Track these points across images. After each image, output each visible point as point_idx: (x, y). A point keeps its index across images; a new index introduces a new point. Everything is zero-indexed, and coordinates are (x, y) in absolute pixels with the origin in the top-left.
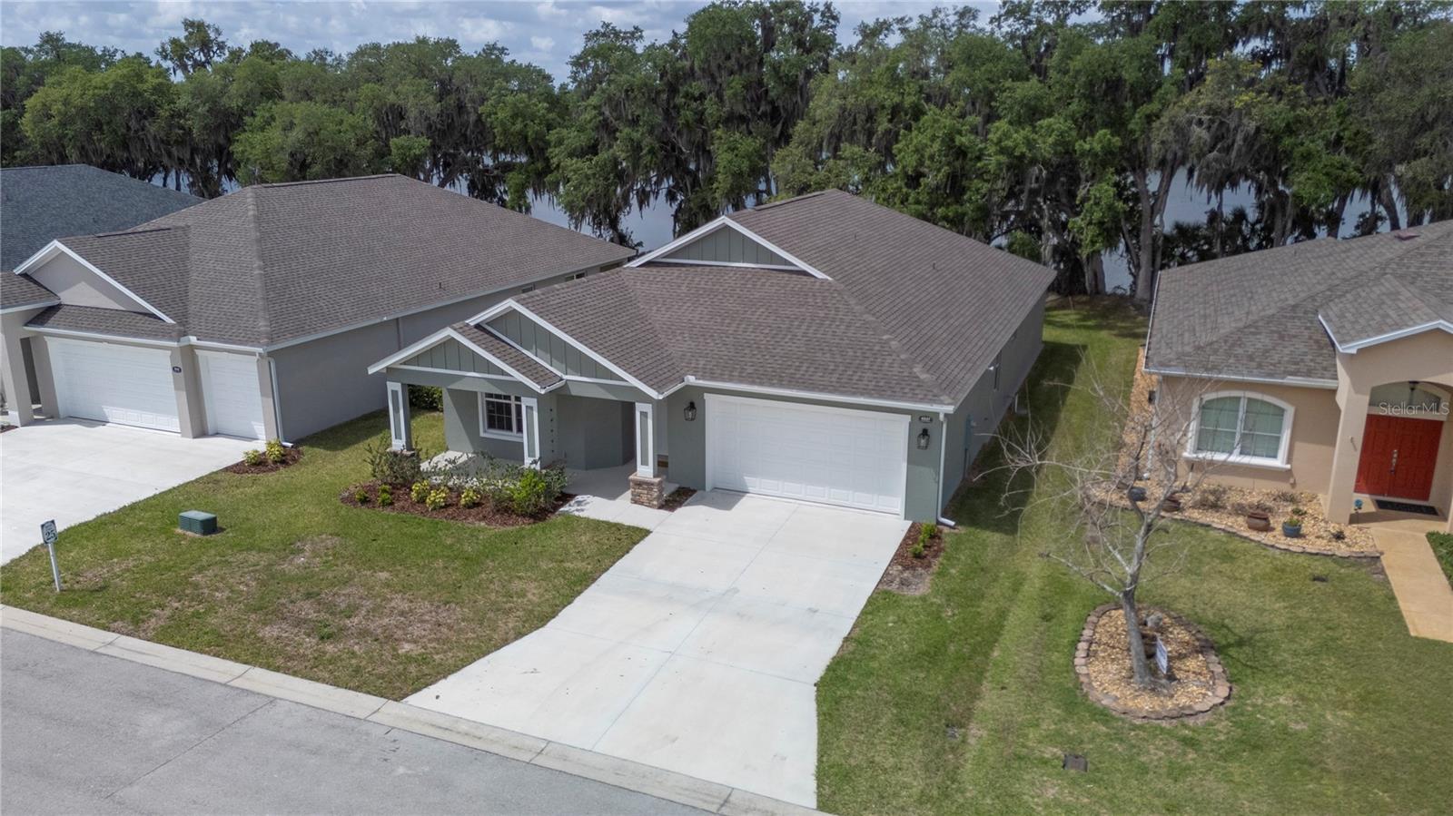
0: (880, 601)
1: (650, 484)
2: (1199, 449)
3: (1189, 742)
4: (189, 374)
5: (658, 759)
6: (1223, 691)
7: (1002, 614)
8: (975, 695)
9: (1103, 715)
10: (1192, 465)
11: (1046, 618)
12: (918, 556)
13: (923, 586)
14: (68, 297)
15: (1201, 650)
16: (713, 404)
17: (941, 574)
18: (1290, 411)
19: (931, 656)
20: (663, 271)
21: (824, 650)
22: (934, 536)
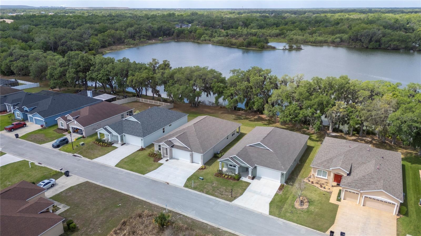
0: (276, 194)
1: (250, 177)
2: (318, 175)
3: (302, 211)
4: (192, 156)
5: (255, 209)
6: (307, 207)
7: (289, 197)
8: (284, 205)
9: (295, 208)
10: (317, 177)
11: (293, 197)
12: (281, 189)
13: (281, 193)
14: (175, 144)
15: (307, 202)
16: (258, 167)
17: (283, 191)
18: (327, 172)
19: (280, 201)
20: (252, 147)
21: (270, 200)
22: (283, 186)
